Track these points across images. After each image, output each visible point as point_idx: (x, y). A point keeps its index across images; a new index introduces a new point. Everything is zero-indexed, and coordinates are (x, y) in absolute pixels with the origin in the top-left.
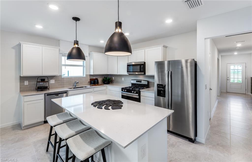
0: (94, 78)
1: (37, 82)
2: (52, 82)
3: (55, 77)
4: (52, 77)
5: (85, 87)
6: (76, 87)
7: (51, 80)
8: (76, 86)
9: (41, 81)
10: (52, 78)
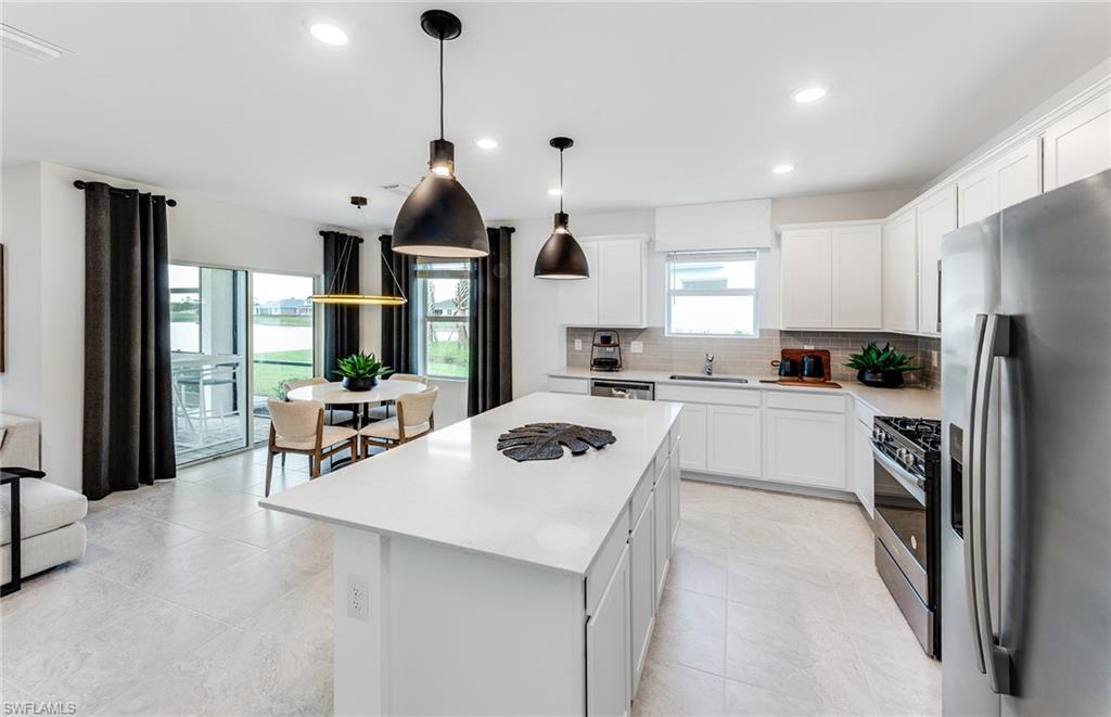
0: (806, 347)
1: (594, 345)
2: (636, 347)
3: (642, 335)
4: (636, 333)
5: (740, 381)
6: (714, 376)
7: (633, 343)
8: (709, 374)
9: (603, 342)
10: (637, 336)
